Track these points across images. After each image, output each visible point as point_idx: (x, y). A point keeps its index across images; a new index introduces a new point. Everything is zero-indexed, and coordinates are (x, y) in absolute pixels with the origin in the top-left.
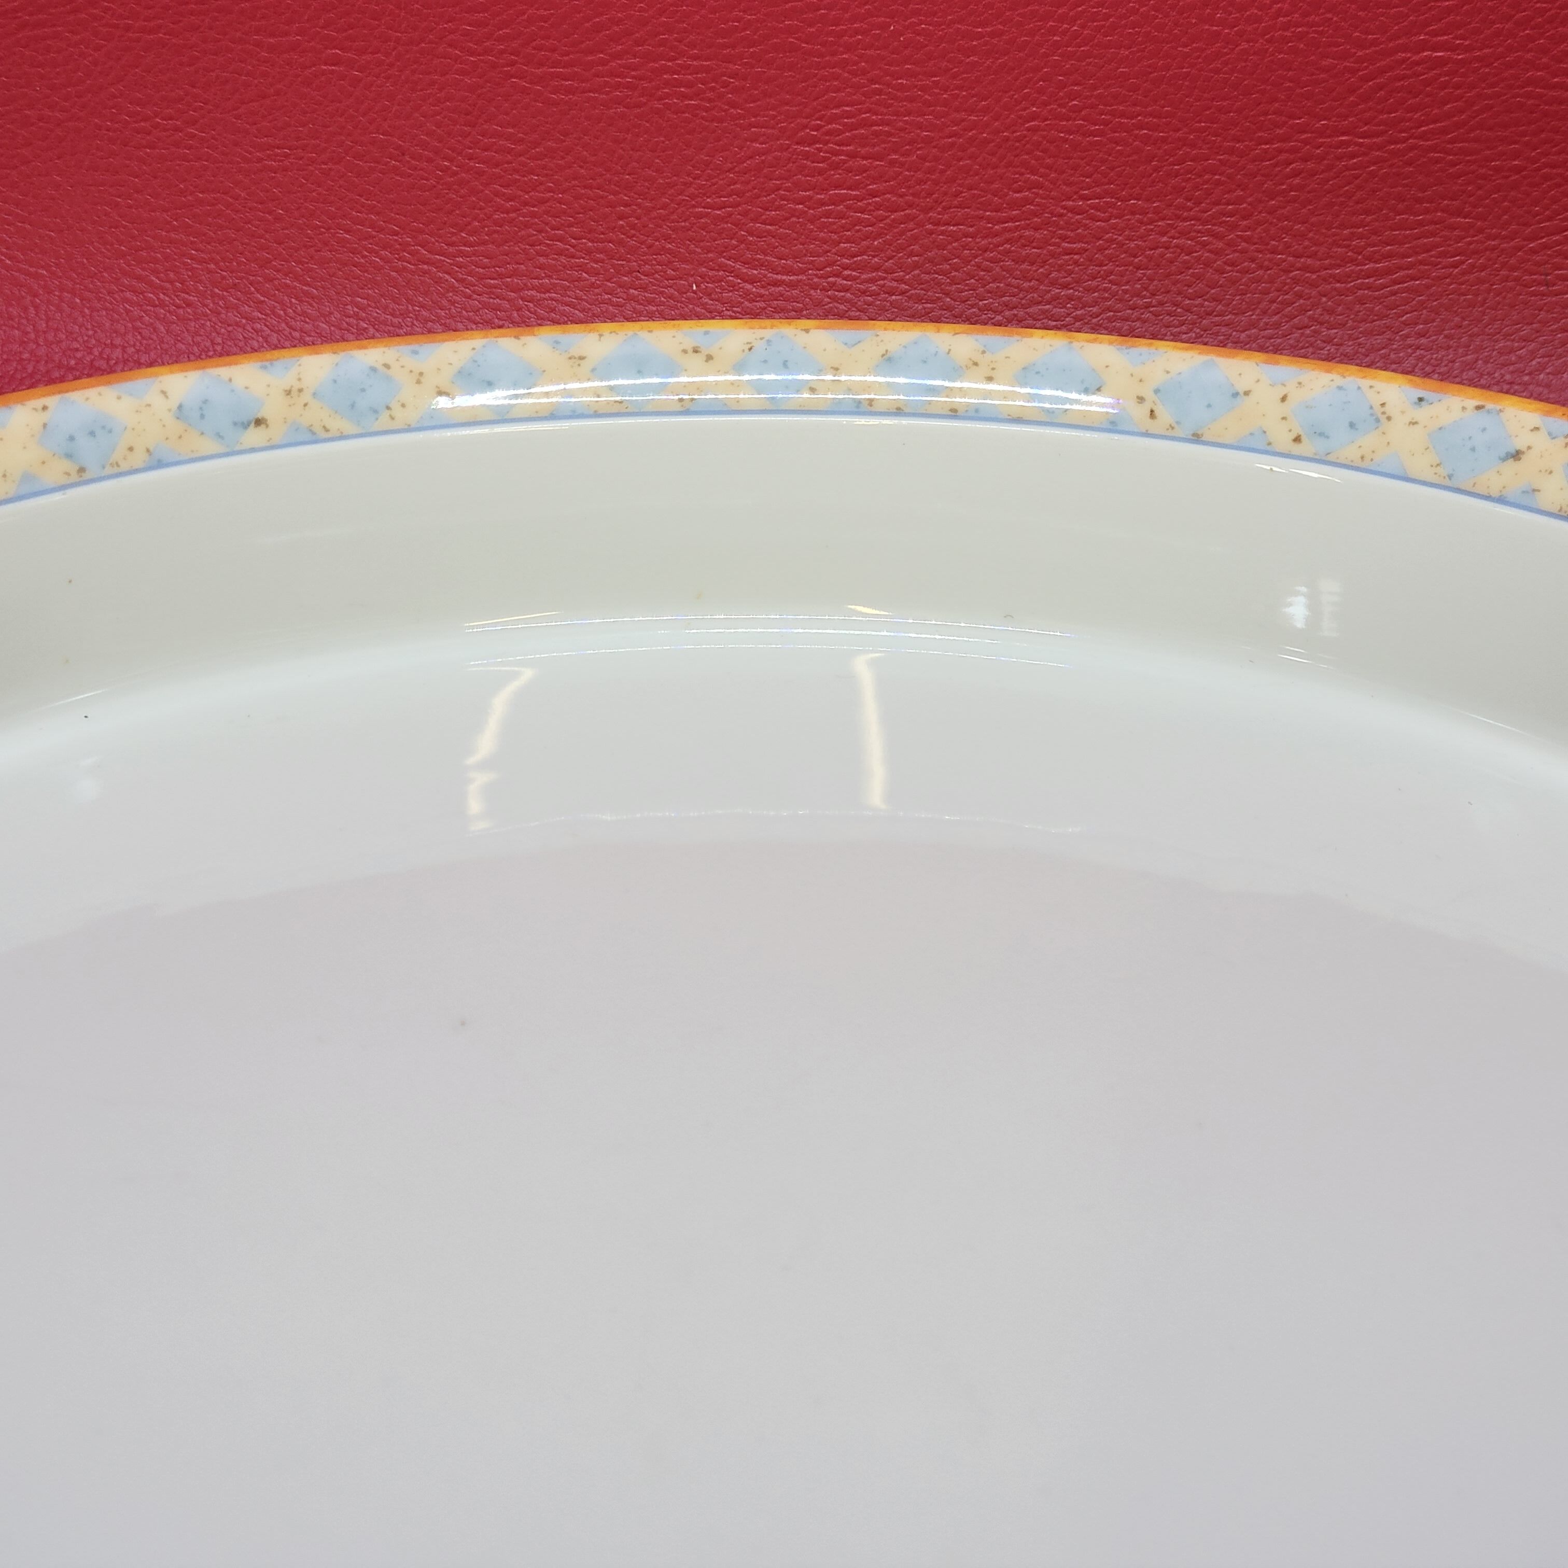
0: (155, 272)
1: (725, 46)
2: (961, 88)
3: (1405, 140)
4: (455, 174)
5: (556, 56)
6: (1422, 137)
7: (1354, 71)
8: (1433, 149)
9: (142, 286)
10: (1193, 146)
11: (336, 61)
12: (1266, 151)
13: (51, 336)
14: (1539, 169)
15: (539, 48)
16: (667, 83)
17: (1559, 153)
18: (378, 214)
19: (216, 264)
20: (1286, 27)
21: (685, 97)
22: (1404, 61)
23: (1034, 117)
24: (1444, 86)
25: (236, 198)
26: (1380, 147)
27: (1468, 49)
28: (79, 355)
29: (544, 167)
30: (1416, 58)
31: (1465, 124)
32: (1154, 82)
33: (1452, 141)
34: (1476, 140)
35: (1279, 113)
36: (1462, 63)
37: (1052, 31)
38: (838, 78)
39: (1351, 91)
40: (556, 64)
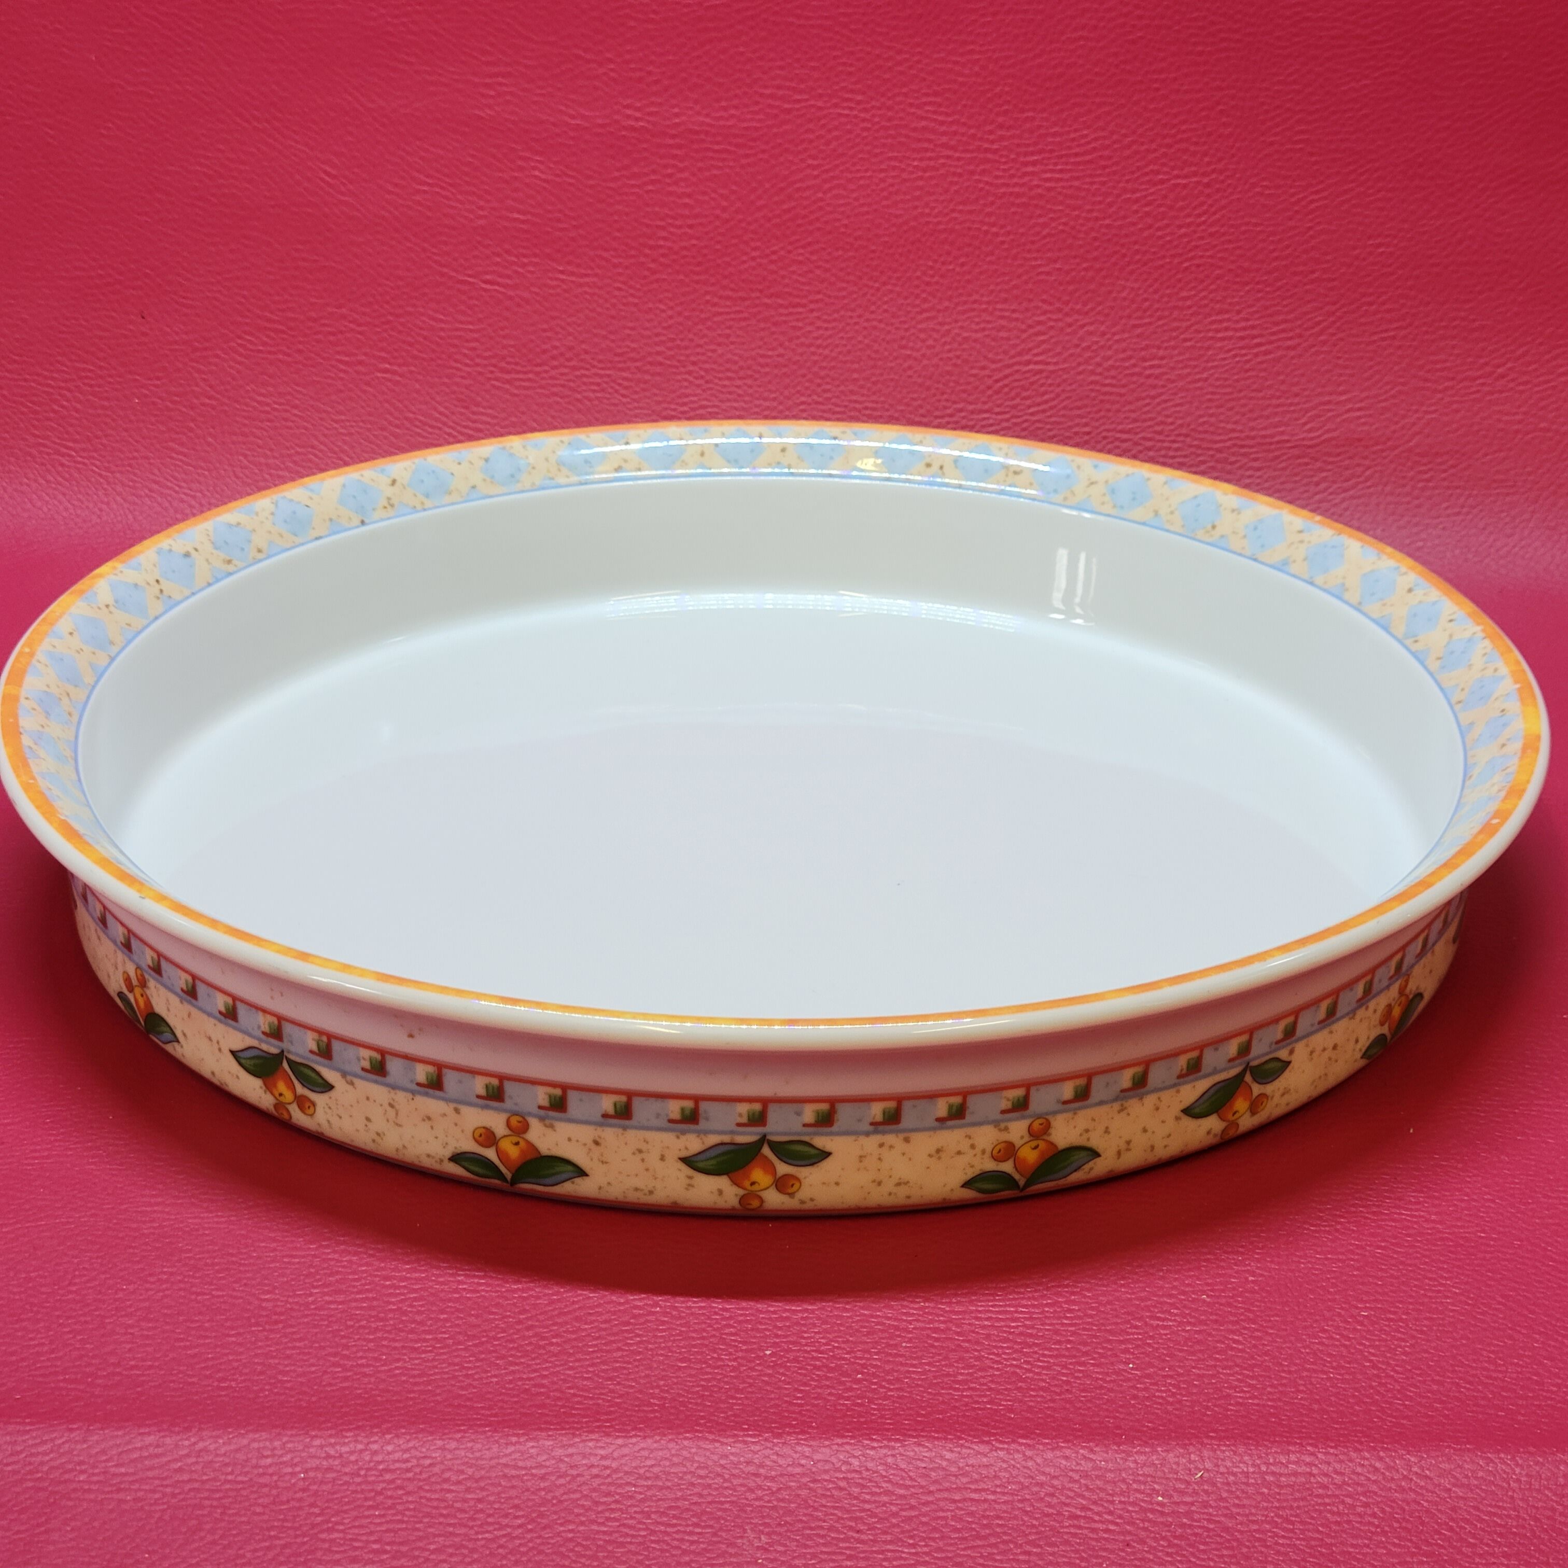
1: (620, 362)
5: (518, 367)
7: (989, 377)
8: (1038, 421)
11: (386, 371)
15: (509, 363)
16: (585, 384)
20: (950, 351)
21: (594, 391)
22: (1017, 371)
24: (1042, 385)
26: (1007, 420)
27: (1056, 363)
30: (1025, 369)
31: (1055, 406)
32: (874, 383)
33: (1050, 416)
34: (1063, 416)
35: (947, 400)
36: (1053, 372)
37: (814, 354)
38: (686, 380)
39: (989, 388)
40: (518, 372)
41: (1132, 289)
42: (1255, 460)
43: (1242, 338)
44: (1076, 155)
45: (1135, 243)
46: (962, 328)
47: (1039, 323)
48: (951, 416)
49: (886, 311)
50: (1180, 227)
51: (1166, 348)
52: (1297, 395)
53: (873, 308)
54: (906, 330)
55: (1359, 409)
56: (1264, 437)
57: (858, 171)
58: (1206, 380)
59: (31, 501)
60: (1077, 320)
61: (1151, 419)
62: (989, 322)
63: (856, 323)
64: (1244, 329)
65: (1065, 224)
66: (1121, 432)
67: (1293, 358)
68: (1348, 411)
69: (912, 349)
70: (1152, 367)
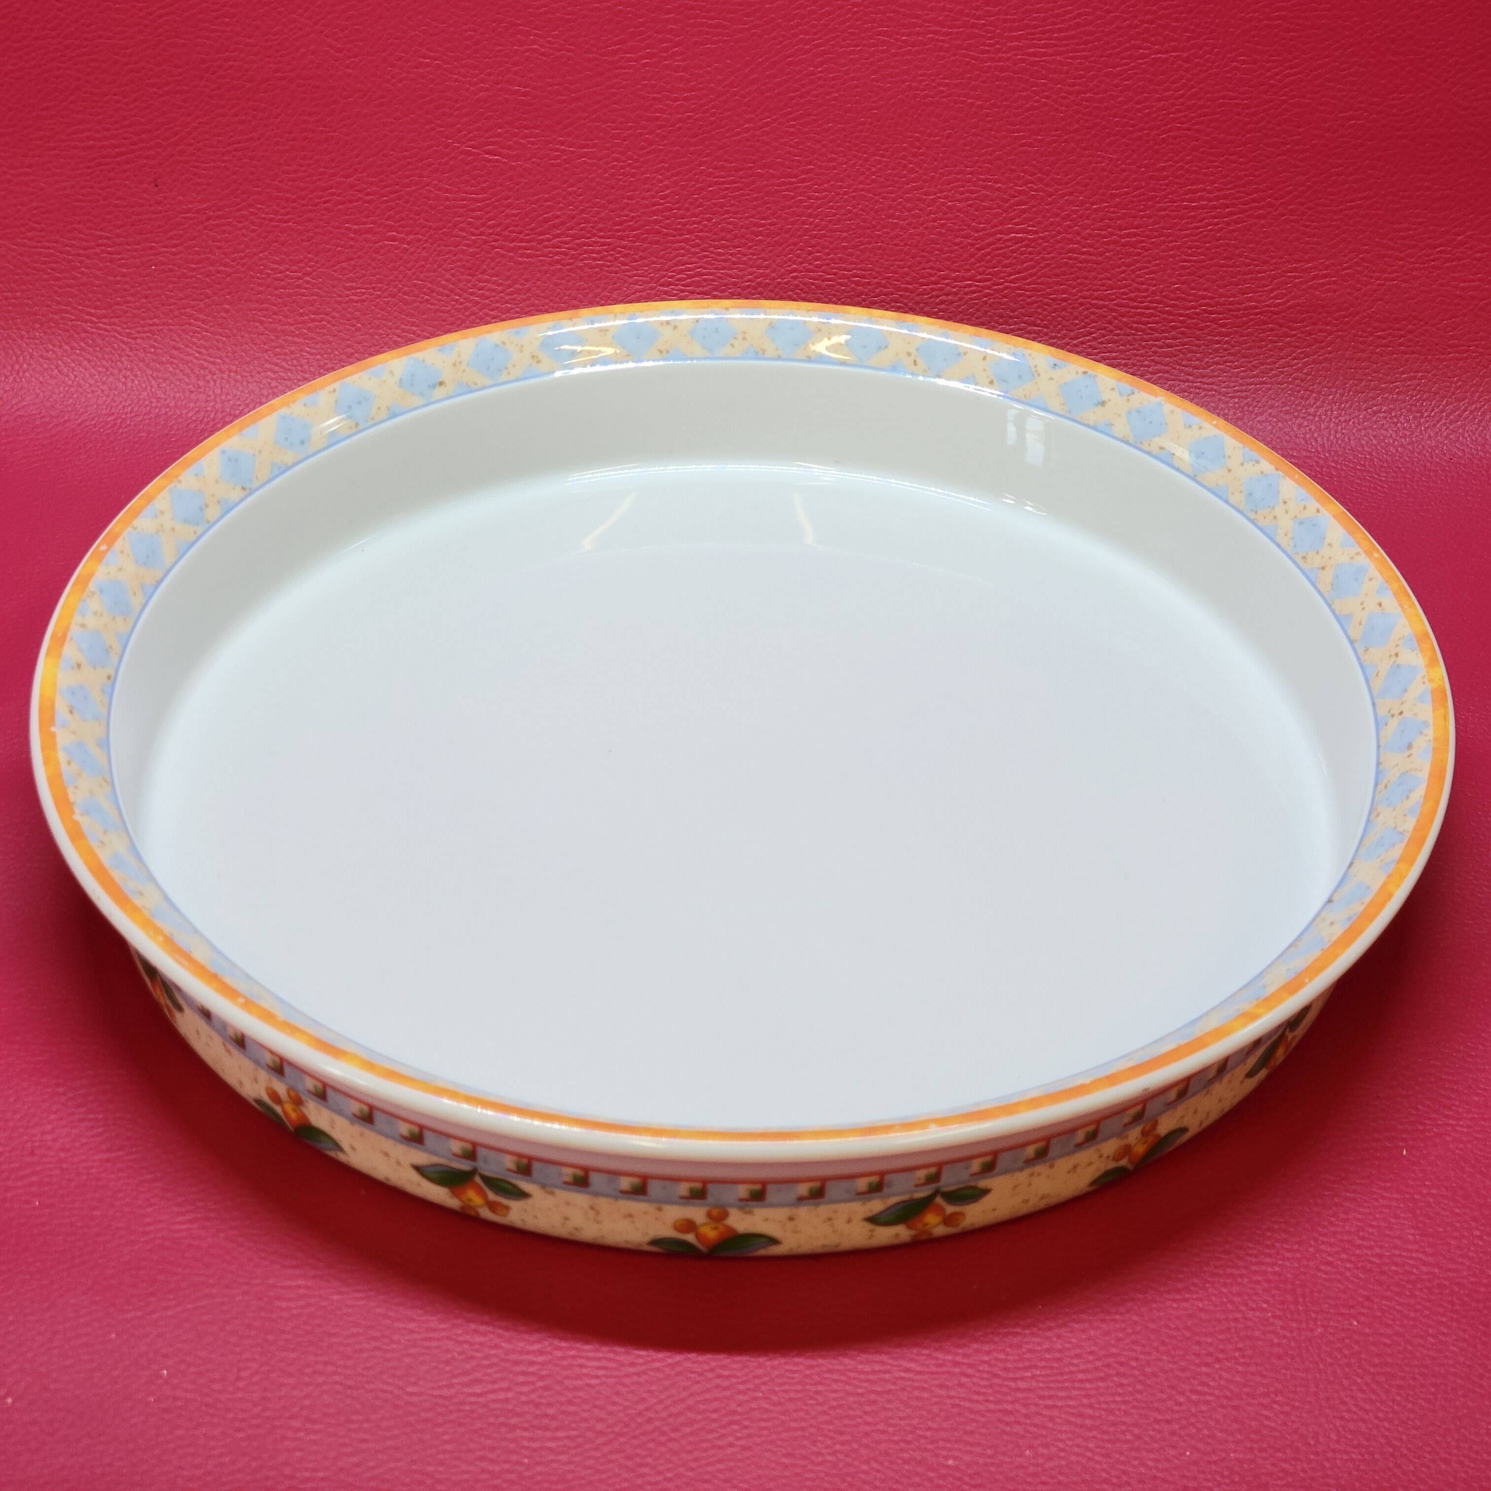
0: (284, 360)
1: (619, 231)
2: (753, 254)
3: (1002, 283)
4: (462, 304)
5: (521, 236)
6: (1011, 282)
7: (972, 245)
8: (1019, 288)
9: (276, 368)
10: (885, 287)
11: (393, 239)
12: (925, 290)
13: (223, 397)
14: (1077, 299)
15: (512, 232)
16: (586, 252)
17: (1087, 290)
18: (417, 326)
19: (322, 355)
20: (934, 220)
21: (595, 259)
22: (1001, 239)
23: (794, 271)
24: (1023, 253)
25: (334, 317)
26: (989, 288)
27: (1036, 232)
28: (241, 408)
29: (514, 299)
30: (1007, 237)
31: (1035, 274)
32: (862, 251)
33: (1028, 284)
34: (1042, 283)
35: (932, 268)
36: (1033, 240)
37: (804, 223)
38: (683, 248)
39: (972, 256)
40: (522, 241)
41: (1111, 160)
42: (1224, 325)
43: (1215, 207)
44: (1060, 30)
45: (1115, 116)
46: (946, 197)
47: (1020, 193)
48: (935, 283)
49: (874, 181)
50: (1158, 100)
51: (1142, 217)
52: (1265, 262)
53: (861, 178)
54: (894, 200)
55: (1325, 276)
56: (1231, 303)
57: (849, 46)
58: (1179, 248)
59: (57, 367)
60: (1057, 190)
61: (1126, 286)
62: (972, 192)
63: (845, 193)
64: (1218, 198)
65: (1047, 97)
66: (1097, 298)
67: (1263, 226)
68: (1314, 278)
69: (898, 218)
70: (1128, 235)
